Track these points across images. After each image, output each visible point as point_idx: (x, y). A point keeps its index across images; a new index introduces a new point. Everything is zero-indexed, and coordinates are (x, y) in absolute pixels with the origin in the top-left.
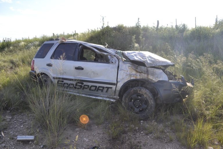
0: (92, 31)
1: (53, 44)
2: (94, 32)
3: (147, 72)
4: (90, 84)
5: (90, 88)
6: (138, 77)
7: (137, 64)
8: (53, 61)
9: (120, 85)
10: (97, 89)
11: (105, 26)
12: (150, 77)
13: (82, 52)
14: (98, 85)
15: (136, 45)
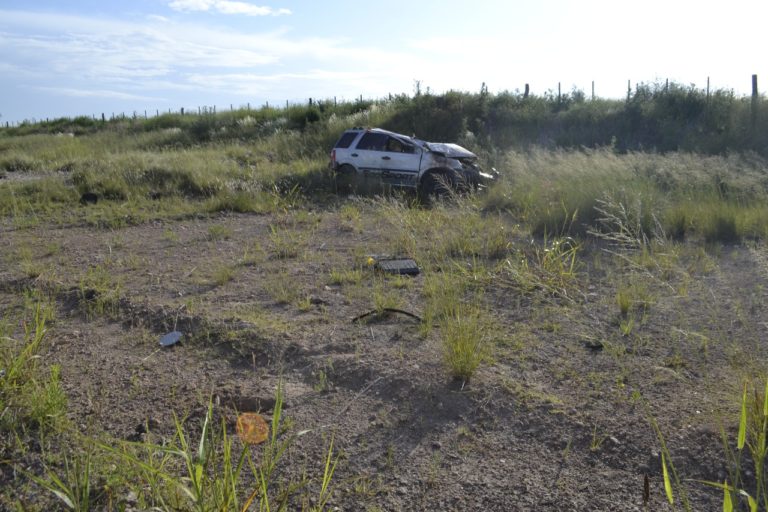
0: (398, 97)
1: (356, 134)
2: (402, 100)
3: (445, 162)
4: (396, 173)
5: (395, 176)
6: (438, 166)
7: (438, 155)
8: (360, 152)
9: (421, 173)
10: (402, 177)
11: (423, 93)
12: (447, 166)
13: (388, 143)
14: (402, 173)
15: (469, 134)
